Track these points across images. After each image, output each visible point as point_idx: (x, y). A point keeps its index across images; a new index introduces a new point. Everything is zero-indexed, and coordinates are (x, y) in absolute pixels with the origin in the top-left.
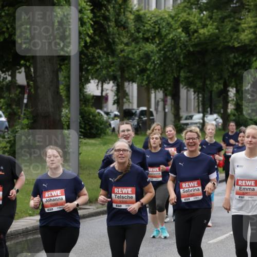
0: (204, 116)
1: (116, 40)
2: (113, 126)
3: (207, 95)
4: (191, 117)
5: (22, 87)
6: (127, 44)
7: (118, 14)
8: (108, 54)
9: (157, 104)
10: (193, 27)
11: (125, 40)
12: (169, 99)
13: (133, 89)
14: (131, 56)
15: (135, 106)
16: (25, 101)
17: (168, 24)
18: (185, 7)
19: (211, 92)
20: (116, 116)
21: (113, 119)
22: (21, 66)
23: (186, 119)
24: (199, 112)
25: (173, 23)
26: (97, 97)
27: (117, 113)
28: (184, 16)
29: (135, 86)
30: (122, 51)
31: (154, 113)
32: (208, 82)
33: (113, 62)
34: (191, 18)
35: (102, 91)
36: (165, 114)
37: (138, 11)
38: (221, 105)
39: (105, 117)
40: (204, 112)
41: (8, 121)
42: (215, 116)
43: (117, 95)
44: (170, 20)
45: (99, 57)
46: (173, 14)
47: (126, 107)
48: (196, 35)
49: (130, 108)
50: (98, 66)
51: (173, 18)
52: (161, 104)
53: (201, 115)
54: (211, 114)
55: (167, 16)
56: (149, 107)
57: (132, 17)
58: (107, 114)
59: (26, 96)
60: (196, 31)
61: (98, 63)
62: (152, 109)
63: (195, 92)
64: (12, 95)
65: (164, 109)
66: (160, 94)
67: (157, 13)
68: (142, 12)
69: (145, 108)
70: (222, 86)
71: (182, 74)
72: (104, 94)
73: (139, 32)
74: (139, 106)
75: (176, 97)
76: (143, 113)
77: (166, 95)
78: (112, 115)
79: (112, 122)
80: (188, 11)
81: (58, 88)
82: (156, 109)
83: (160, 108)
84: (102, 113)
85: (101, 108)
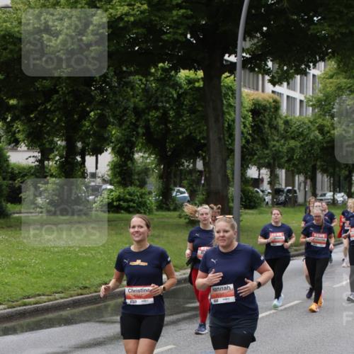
0: (334, 194)
1: (269, 138)
2: (267, 200)
3: (337, 179)
4: (325, 195)
5: (201, 172)
6: (278, 141)
7: (271, 119)
8: (263, 148)
9: (300, 185)
10: (326, 129)
11: (276, 138)
12: (309, 181)
13: (282, 174)
14: (281, 149)
15: (283, 186)
16: (203, 182)
17: (309, 127)
18: (321, 114)
19: (340, 177)
20: (269, 193)
21: (267, 195)
22: (199, 156)
23: (321, 196)
24: (330, 191)
25: (312, 127)
26: (255, 179)
27: (270, 191)
28: (320, 121)
29: (284, 171)
30: (274, 146)
31: (297, 191)
32: (337, 169)
33: (267, 154)
34: (325, 122)
35: (259, 174)
36: (306, 192)
37: (286, 117)
38: (347, 186)
39: (261, 193)
40: (335, 191)
41: (190, 196)
42: (342, 194)
43: (270, 177)
44: (310, 124)
45: (257, 150)
46: (312, 120)
47: (277, 186)
48: (328, 134)
49: (280, 187)
50: (256, 157)
51: (311, 122)
52: (303, 184)
53: (332, 193)
54: (340, 192)
55: (307, 121)
56: (293, 186)
57: (282, 122)
58: (263, 191)
59: (203, 178)
60: (329, 132)
61: (256, 154)
62: (296, 188)
63: (327, 176)
64: (193, 178)
65: (305, 188)
66: (302, 178)
67: (300, 119)
68: (289, 118)
69: (290, 188)
70: (347, 173)
71: (318, 163)
72: (260, 177)
73: (287, 133)
74: (286, 186)
75: (314, 180)
76: (289, 191)
77: (306, 178)
78: (266, 193)
79: (266, 198)
80: (323, 117)
81: (225, 172)
82: (299, 189)
83: (302, 188)
84: (259, 190)
85: (258, 188)
